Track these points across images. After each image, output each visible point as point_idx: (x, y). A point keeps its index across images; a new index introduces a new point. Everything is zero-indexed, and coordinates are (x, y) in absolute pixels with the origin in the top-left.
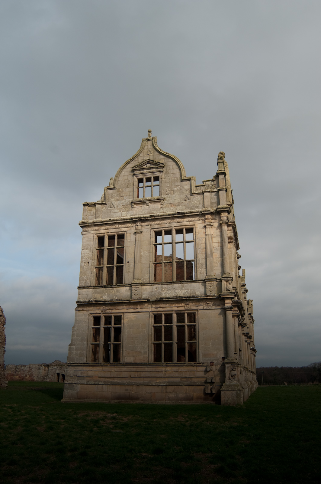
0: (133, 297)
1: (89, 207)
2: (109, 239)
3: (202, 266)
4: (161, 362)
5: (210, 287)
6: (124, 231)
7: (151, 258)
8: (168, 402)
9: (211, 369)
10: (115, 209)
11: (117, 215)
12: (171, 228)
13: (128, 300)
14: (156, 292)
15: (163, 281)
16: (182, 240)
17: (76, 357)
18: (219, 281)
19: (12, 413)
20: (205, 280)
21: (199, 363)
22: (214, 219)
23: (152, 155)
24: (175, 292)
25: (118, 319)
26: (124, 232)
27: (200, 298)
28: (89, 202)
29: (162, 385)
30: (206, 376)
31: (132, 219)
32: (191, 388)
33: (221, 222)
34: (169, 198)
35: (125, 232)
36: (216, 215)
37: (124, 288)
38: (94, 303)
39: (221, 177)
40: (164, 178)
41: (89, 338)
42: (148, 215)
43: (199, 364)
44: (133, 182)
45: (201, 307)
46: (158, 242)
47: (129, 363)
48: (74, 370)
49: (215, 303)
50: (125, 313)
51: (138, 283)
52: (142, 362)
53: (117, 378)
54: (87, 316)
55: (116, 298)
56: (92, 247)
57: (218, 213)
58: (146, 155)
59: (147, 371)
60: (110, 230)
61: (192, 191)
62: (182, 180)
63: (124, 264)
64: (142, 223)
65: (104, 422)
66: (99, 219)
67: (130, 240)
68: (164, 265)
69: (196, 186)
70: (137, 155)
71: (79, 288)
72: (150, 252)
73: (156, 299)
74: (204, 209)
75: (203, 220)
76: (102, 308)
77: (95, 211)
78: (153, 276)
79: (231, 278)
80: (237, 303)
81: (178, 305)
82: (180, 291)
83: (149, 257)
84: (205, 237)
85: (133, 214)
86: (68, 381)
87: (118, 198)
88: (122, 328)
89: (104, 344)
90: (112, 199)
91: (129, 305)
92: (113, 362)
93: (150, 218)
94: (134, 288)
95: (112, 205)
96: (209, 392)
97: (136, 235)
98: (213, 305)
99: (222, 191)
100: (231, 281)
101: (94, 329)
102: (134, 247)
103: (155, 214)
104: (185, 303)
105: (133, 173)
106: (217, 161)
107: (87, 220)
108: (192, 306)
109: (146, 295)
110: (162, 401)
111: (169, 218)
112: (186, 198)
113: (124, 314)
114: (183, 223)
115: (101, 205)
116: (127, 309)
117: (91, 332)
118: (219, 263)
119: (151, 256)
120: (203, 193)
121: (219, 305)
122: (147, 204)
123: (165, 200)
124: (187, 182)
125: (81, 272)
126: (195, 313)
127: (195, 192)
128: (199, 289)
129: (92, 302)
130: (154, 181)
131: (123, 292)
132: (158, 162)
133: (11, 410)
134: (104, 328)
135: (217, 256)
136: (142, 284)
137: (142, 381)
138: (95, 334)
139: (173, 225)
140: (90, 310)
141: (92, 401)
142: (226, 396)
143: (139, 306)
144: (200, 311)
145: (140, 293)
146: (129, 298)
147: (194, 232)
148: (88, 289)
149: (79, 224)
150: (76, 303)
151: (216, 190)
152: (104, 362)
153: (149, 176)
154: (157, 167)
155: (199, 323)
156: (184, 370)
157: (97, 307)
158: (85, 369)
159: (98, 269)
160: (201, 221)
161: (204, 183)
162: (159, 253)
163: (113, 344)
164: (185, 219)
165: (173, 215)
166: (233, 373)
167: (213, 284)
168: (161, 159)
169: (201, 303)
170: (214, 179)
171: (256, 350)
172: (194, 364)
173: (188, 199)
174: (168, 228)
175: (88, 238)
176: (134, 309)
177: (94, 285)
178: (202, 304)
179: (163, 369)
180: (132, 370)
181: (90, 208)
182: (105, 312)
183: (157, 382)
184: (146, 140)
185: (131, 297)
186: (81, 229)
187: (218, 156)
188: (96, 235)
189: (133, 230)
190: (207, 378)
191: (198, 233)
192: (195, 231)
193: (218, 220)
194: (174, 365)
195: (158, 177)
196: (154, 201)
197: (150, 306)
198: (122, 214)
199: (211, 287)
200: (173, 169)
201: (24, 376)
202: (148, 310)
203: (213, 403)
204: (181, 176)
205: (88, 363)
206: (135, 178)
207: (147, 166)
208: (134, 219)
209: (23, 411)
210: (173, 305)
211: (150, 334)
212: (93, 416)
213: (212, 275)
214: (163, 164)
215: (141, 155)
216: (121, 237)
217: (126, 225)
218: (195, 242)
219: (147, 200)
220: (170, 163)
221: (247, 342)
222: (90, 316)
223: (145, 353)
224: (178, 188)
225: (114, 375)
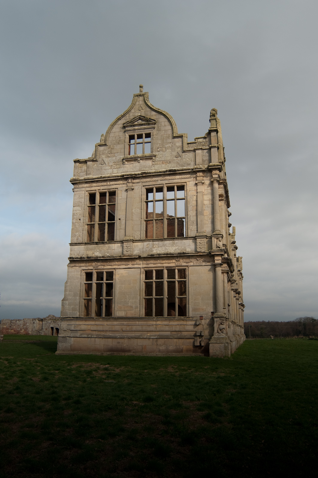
0: (124, 253)
1: (80, 163)
2: (100, 196)
3: (193, 224)
4: (152, 316)
5: (200, 244)
6: (115, 188)
7: (142, 215)
8: (158, 354)
9: (201, 323)
10: (106, 166)
11: (108, 172)
12: (163, 185)
13: (119, 257)
14: (147, 249)
15: (154, 238)
16: (173, 198)
17: (69, 311)
18: (210, 238)
19: (8, 364)
20: (195, 237)
21: (188, 317)
22: (205, 177)
23: (143, 111)
24: (166, 249)
25: (110, 275)
26: (115, 190)
27: (190, 254)
28: (80, 159)
29: (153, 338)
30: (196, 329)
31: (123, 176)
32: (181, 341)
33: (212, 180)
34: (160, 156)
35: (117, 189)
36: (207, 173)
37: (115, 244)
38: (86, 259)
39: (213, 134)
40: (156, 135)
41: (81, 293)
42: (140, 172)
43: (188, 319)
44: (124, 138)
45: (192, 264)
46: (150, 199)
47: (121, 317)
48: (68, 324)
49: (205, 260)
50: (117, 269)
51: (130, 239)
52: (134, 316)
53: (109, 332)
54: (79, 272)
55: (108, 255)
56: (83, 204)
57: (209, 170)
58: (137, 111)
59: (138, 325)
60: (101, 187)
61: (184, 149)
62: (174, 137)
63: (115, 221)
64: (133, 180)
65: (97, 373)
66: (90, 176)
67: (121, 198)
68: (156, 222)
69: (188, 144)
70: (128, 111)
71: (71, 244)
72: (141, 209)
73: (147, 255)
74: (195, 166)
75: (194, 178)
76: (94, 264)
77: (86, 168)
78: (145, 232)
79: (222, 236)
80: (226, 260)
81: (169, 261)
82: (170, 247)
83: (140, 214)
84: (196, 195)
85: (124, 171)
86: (62, 334)
87: (109, 155)
88: (114, 284)
89: (96, 299)
90: (103, 156)
91: (121, 261)
92: (105, 316)
93: (142, 176)
94: (125, 244)
95: (103, 161)
96: (198, 344)
97: (127, 192)
99: (214, 149)
100: (221, 238)
101: (87, 285)
102: (125, 204)
103: (146, 171)
104: (175, 259)
105: (124, 130)
106: (209, 118)
107: (78, 177)
108: (183, 263)
109: (137, 252)
110: (153, 353)
111: (160, 175)
112: (177, 156)
113: (115, 270)
114: (175, 180)
115: (92, 162)
116: (119, 265)
117: (84, 288)
118: (209, 221)
119: (142, 213)
120: (194, 150)
121: (208, 262)
122: (139, 161)
123: (156, 157)
124: (179, 139)
125: (72, 229)
126: (186, 269)
127: (186, 149)
128: (189, 245)
129: (84, 258)
130: (146, 138)
131: (115, 249)
132: (150, 119)
133: (7, 362)
134: (96, 283)
135: (208, 214)
136: (134, 241)
137: (134, 335)
138: (87, 290)
139: (164, 182)
140: (82, 266)
141: (85, 353)
142: (215, 349)
143: (130, 262)
144: (190, 267)
145: (132, 250)
146: (120, 254)
147: (185, 189)
148: (79, 245)
149: (71, 181)
150: (69, 259)
151: (207, 147)
152: (97, 316)
153: (140, 133)
154: (149, 124)
155: (189, 279)
156: (175, 324)
157: (89, 263)
158: (78, 323)
159: (89, 226)
160: (192, 178)
161: (196, 140)
162: (150, 210)
163: (105, 299)
164: (176, 176)
165: (164, 172)
166: (222, 327)
167: (203, 241)
168: (153, 115)
169: (191, 260)
170: (206, 136)
171: (244, 305)
172: (184, 318)
173: (179, 157)
174: (159, 186)
175: (79, 195)
176: (125, 265)
177: (86, 242)
178: (193, 260)
179: (154, 323)
180: (124, 324)
181: (80, 165)
182: (97, 268)
183: (148, 336)
184: (137, 96)
185: (123, 253)
186: (73, 186)
187: (211, 113)
188: (87, 192)
189: (124, 187)
190: (196, 331)
191: (189, 191)
192: (187, 189)
193: (209, 178)
194: (164, 319)
195: (150, 134)
196: (146, 158)
197: (141, 262)
198: (113, 171)
199: (202, 244)
200: (165, 125)
201: (19, 330)
202: (140, 266)
203: (202, 355)
204: (173, 133)
205: (81, 317)
206: (126, 134)
207: (138, 123)
208: (125, 177)
209: (18, 363)
210: (164, 262)
211: (141, 289)
212: (86, 367)
213: (202, 232)
214: (155, 120)
215: (133, 111)
216: (113, 194)
217: (118, 182)
218: (186, 200)
219: (138, 157)
220: (162, 119)
221: (236, 297)
222: (82, 272)
223: (136, 307)
224: (170, 145)
225: (106, 328)
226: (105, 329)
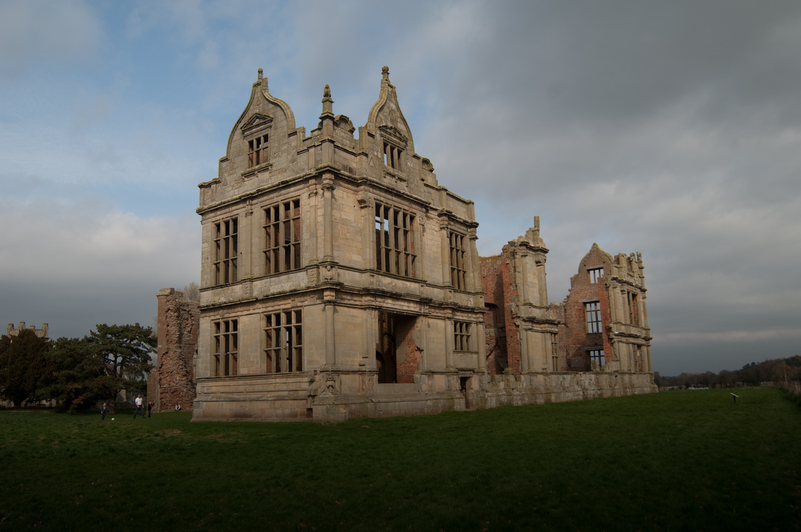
0: (243, 296)
2: (225, 226)
3: (307, 250)
4: (271, 372)
5: (311, 277)
6: (237, 214)
7: (261, 246)
8: (275, 419)
9: (315, 379)
10: (228, 186)
11: (230, 194)
12: (278, 203)
13: (241, 301)
14: (264, 288)
15: (272, 273)
17: (201, 371)
18: (318, 268)
20: (307, 267)
21: (304, 372)
22: (317, 184)
23: (261, 106)
24: (281, 286)
25: (235, 323)
26: (237, 216)
27: (302, 291)
28: (204, 183)
29: (270, 400)
30: (310, 387)
31: (240, 198)
32: (296, 402)
33: (323, 188)
34: (277, 163)
36: (321, 178)
37: (238, 286)
38: (211, 307)
39: (325, 123)
40: (273, 136)
41: (212, 349)
42: (255, 190)
43: (304, 374)
44: (244, 147)
45: (306, 303)
47: (245, 375)
48: (202, 386)
49: (318, 297)
50: (240, 316)
51: (248, 278)
52: (255, 373)
53: (235, 394)
54: (209, 323)
55: (231, 299)
56: (211, 238)
57: (318, 176)
58: (256, 108)
59: (259, 384)
60: (225, 214)
61: (298, 148)
62: (290, 135)
63: (238, 256)
66: (213, 204)
67: (242, 226)
68: (274, 252)
69: (304, 141)
70: (248, 107)
71: (202, 290)
73: (262, 297)
74: (308, 171)
75: (308, 187)
76: (220, 312)
77: (210, 192)
78: (264, 267)
81: (285, 302)
82: (286, 284)
83: (259, 244)
84: (310, 210)
85: (244, 190)
86: (198, 398)
87: (231, 172)
88: (238, 335)
89: (225, 354)
90: (226, 174)
91: (242, 306)
92: (232, 375)
93: (257, 194)
94: (245, 285)
95: (226, 181)
97: (247, 217)
98: (317, 299)
99: (325, 143)
100: (330, 267)
101: (216, 338)
102: (245, 234)
103: (260, 188)
104: (291, 298)
105: (242, 136)
106: (322, 100)
107: (204, 205)
108: (298, 302)
109: (256, 293)
110: (271, 418)
111: (275, 191)
112: (293, 160)
113: (239, 318)
114: (290, 194)
115: (216, 184)
116: (242, 311)
117: (214, 342)
118: (323, 243)
119: (260, 242)
122: (256, 174)
123: (273, 166)
124: (295, 136)
125: (202, 271)
127: (302, 149)
128: (303, 279)
130: (264, 142)
131: (237, 292)
132: (265, 116)
134: (224, 335)
135: (322, 234)
136: (252, 280)
137: (255, 396)
138: (217, 344)
139: (280, 198)
140: (212, 315)
142: (318, 412)
143: (251, 307)
144: (305, 308)
145: (251, 291)
147: (302, 204)
148: (208, 290)
149: (197, 212)
151: (319, 143)
152: (225, 375)
153: (258, 136)
154: (265, 122)
155: (302, 323)
156: (291, 382)
157: (216, 311)
158: (210, 384)
159: (217, 265)
160: (306, 188)
161: (312, 133)
163: (231, 354)
164: (290, 189)
165: (278, 185)
166: (329, 383)
167: (313, 273)
168: (271, 111)
169: (306, 298)
170: (320, 127)
172: (301, 373)
173: (295, 161)
174: (276, 204)
175: (207, 228)
176: (248, 311)
177: (216, 286)
178: (307, 298)
179: (273, 381)
180: (247, 383)
181: (206, 189)
182: (225, 316)
184: (256, 85)
186: (200, 218)
187: (324, 92)
188: (214, 223)
189: (244, 211)
190: (310, 390)
194: (281, 375)
195: (267, 135)
196: (262, 169)
197: (260, 306)
198: (234, 192)
200: (281, 121)
202: (260, 311)
204: (288, 130)
205: (211, 377)
206: (246, 141)
207: (256, 123)
208: (242, 198)
210: (281, 303)
211: (261, 339)
213: (315, 259)
214: (269, 117)
215: (251, 108)
216: (235, 221)
217: (238, 206)
218: (301, 218)
219: (256, 169)
220: (278, 113)
222: (211, 323)
223: (257, 363)
224: (286, 147)
225: (233, 389)
226: (231, 391)
